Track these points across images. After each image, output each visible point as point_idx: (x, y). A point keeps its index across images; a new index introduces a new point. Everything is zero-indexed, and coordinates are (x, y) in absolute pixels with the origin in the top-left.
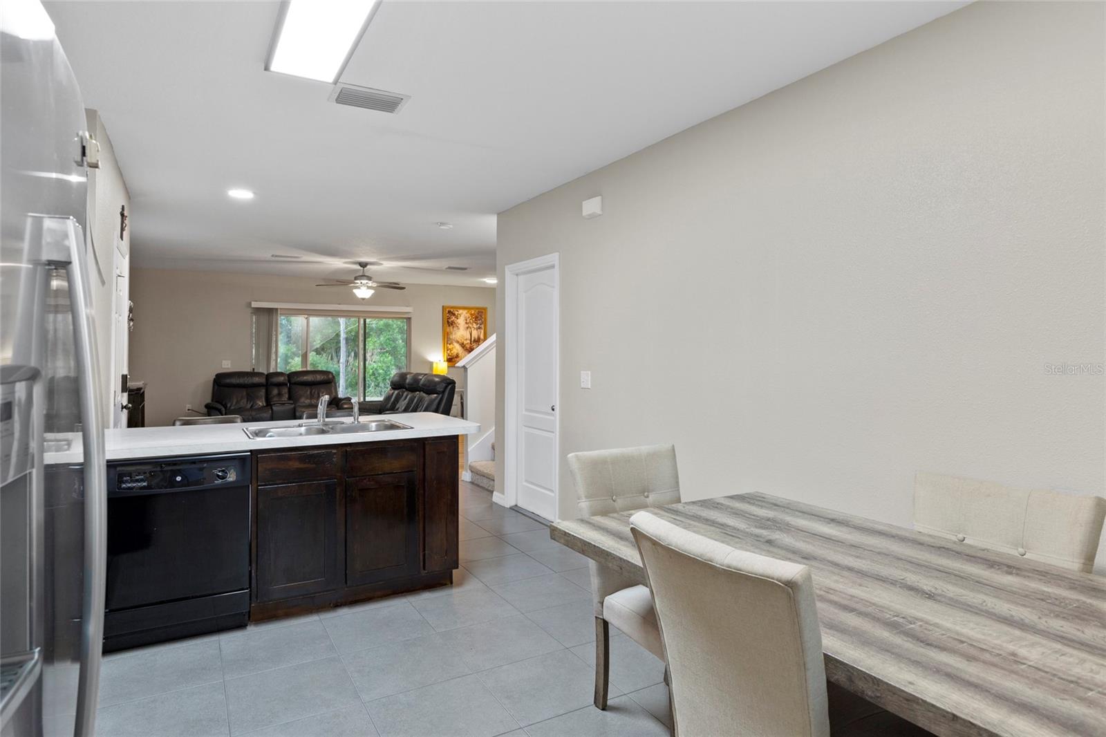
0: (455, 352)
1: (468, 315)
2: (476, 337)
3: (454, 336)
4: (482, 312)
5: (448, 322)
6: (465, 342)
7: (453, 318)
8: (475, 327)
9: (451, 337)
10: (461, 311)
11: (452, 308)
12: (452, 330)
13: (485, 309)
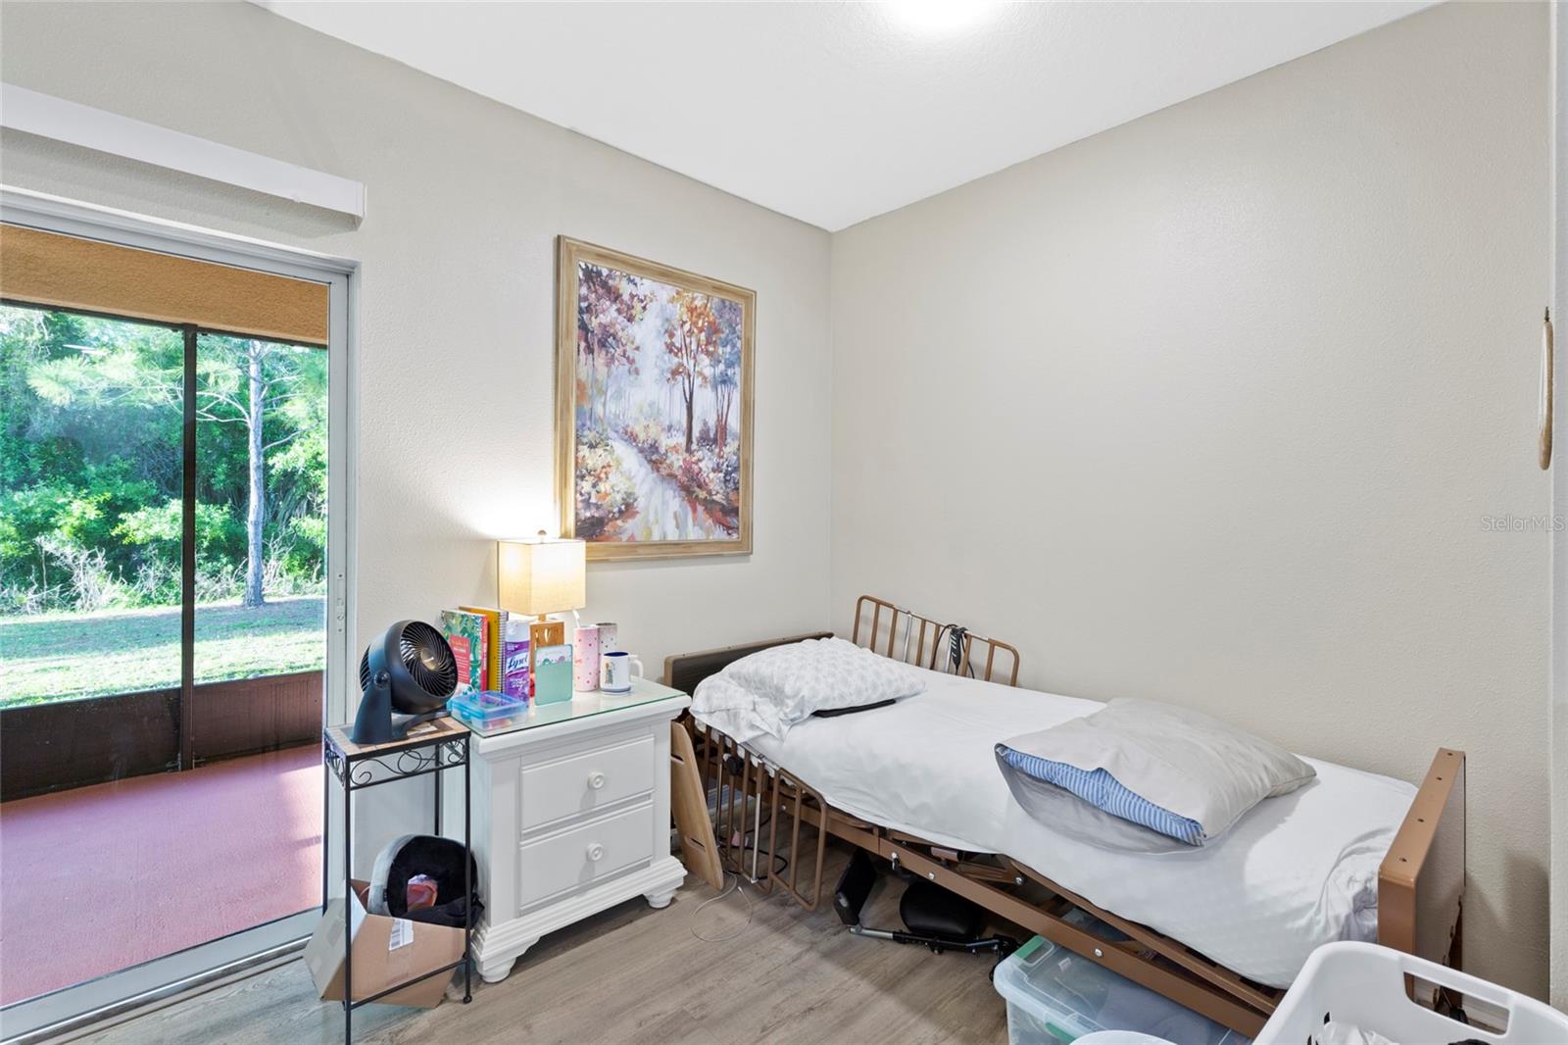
0: (614, 488)
1: (679, 311)
2: (712, 422)
3: (612, 407)
4: (734, 309)
5: (584, 327)
6: (665, 442)
7: (608, 314)
8: (708, 372)
9: (599, 409)
10: (646, 286)
11: (601, 256)
12: (602, 370)
13: (748, 297)
